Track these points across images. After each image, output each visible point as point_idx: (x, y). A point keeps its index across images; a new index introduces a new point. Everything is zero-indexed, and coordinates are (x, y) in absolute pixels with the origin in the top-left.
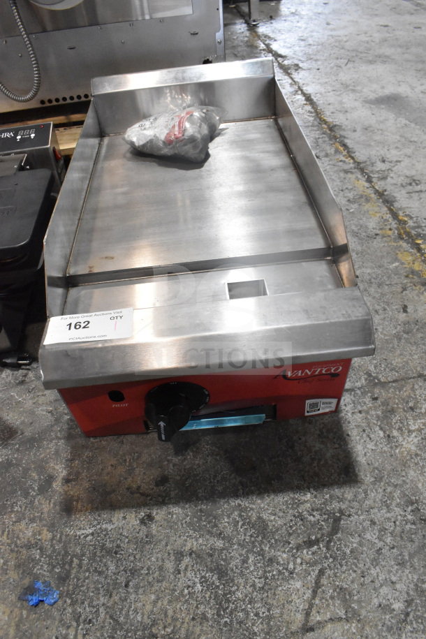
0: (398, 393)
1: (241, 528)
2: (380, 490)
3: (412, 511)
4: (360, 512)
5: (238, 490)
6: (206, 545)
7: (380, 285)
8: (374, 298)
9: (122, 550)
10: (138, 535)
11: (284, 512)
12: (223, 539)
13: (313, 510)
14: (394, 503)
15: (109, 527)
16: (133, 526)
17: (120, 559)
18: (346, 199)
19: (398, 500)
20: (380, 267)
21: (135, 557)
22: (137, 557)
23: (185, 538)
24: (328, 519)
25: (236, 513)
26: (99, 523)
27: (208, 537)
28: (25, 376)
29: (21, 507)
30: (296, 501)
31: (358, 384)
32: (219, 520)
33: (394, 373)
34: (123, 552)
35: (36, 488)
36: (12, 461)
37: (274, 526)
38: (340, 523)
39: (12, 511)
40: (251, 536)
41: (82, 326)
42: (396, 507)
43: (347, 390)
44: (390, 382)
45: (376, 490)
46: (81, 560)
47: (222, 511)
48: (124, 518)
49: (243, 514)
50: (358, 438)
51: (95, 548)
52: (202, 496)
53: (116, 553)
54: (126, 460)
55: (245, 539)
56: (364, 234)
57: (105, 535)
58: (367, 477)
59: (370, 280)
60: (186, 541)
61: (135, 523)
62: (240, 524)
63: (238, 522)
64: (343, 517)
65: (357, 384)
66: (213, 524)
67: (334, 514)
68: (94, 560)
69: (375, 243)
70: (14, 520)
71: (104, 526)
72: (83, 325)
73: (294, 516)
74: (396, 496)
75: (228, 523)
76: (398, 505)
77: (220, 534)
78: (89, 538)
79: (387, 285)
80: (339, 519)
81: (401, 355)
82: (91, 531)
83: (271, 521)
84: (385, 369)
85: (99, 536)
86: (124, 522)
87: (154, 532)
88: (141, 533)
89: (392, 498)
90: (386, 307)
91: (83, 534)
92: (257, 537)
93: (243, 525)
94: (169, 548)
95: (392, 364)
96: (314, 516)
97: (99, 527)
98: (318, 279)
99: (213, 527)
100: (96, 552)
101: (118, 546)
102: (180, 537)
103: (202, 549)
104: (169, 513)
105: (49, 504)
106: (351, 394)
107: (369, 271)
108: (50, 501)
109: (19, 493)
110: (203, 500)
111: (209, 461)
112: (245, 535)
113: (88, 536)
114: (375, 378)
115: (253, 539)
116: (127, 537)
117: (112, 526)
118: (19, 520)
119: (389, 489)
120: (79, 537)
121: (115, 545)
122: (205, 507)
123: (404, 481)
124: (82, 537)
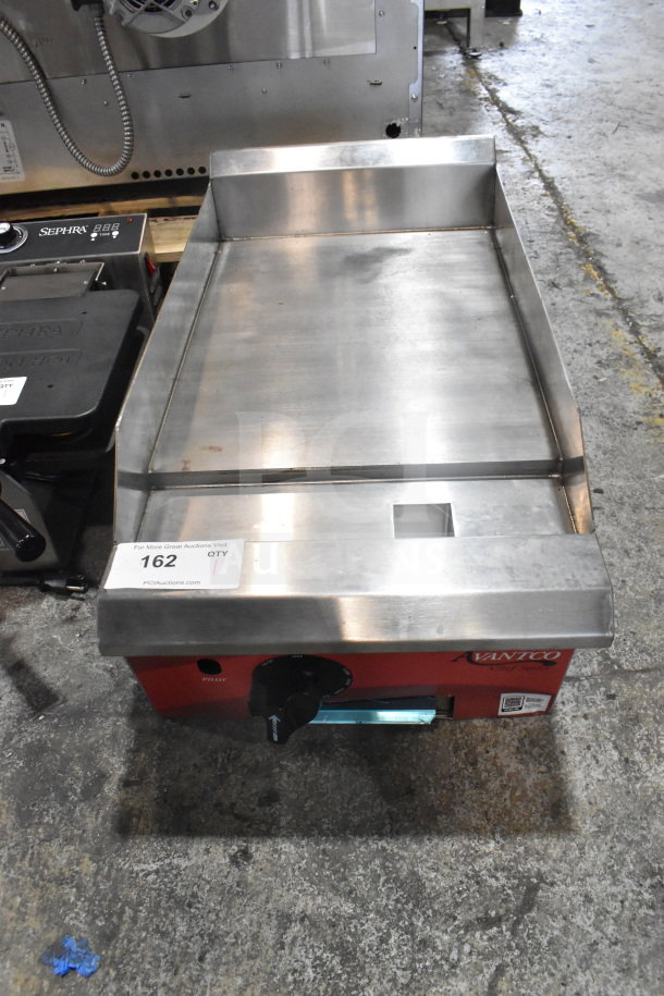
0: (648, 690)
1: (383, 885)
2: (604, 847)
3: (652, 886)
4: (569, 880)
5: (384, 825)
6: (327, 908)
7: (636, 508)
8: (625, 528)
9: (199, 902)
10: (225, 881)
11: (451, 868)
12: (354, 901)
13: (496, 869)
14: (624, 872)
15: (184, 863)
16: (219, 865)
17: (194, 917)
18: (595, 360)
19: (632, 867)
20: (639, 478)
21: (217, 915)
22: (221, 915)
23: (297, 893)
24: (518, 886)
25: (377, 862)
26: (168, 856)
27: (331, 895)
28: (77, 609)
29: (54, 818)
30: (472, 852)
31: (587, 671)
32: (350, 871)
33: (645, 657)
34: (200, 906)
35: (79, 790)
36: (46, 742)
37: (434, 888)
38: (535, 895)
39: (40, 823)
40: (397, 901)
41: (165, 563)
42: (627, 877)
43: (569, 679)
44: (637, 671)
45: (598, 847)
46: (136, 911)
47: (357, 856)
48: (207, 851)
49: (387, 864)
50: (578, 758)
51: (159, 895)
52: (328, 829)
53: (190, 905)
54: (217, 759)
55: (387, 905)
56: (619, 420)
57: (176, 876)
58: (585, 825)
59: (621, 499)
60: (297, 897)
61: (223, 861)
62: (382, 879)
63: (379, 876)
64: (542, 885)
65: (584, 670)
66: (340, 875)
67: (529, 878)
68: (157, 914)
69: (635, 437)
70: (42, 836)
71: (175, 861)
72: (166, 561)
73: (467, 875)
74: (629, 860)
75: (364, 876)
76: (630, 874)
77: (351, 892)
78: (151, 878)
79: (646, 508)
80: (535, 888)
81: (659, 627)
82: (155, 867)
83: (431, 880)
84: (631, 650)
85: (166, 877)
86: (205, 857)
87: (250, 879)
88: (230, 878)
89: (623, 863)
90: (643, 545)
91: (143, 870)
92: (407, 903)
93: (386, 881)
94: (270, 906)
95: (643, 642)
96: (497, 879)
97: (167, 861)
99: (339, 881)
100: (160, 901)
101: (194, 895)
102: (288, 890)
103: (320, 914)
104: (276, 851)
105: (96, 818)
106: (573, 686)
107: (621, 483)
108: (98, 813)
109: (53, 795)
110: (328, 836)
111: (343, 774)
112: (388, 899)
113: (149, 874)
114: (614, 662)
115: (399, 906)
116: (208, 882)
117: (187, 863)
118: (49, 839)
119: (619, 847)
120: (137, 874)
121: (189, 893)
122: (330, 847)
123: (644, 837)
124: (141, 875)
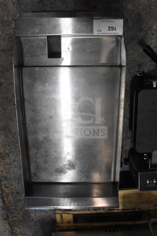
0: (13, 45)
2: (27, 9)
3: (20, 1)
4: (34, 2)
7: (7, 99)
8: (11, 92)
13: (47, 5)
14: (24, 4)
19: (23, 5)
20: (4, 109)
25: (69, 6)
28: (139, 69)
29: (133, 14)
35: (129, 21)
36: (138, 32)
39: (135, 13)
41: (111, 28)
42: (24, 3)
45: (28, 9)
47: (73, 7)
59: (10, 102)
62: (68, 3)
63: (69, 3)
64: (39, 2)
67: (42, 3)
69: (3, 124)
70: (134, 11)
74: (23, 6)
75: (72, 3)
76: (23, 4)
79: (4, 98)
80: (41, 1)
81: (8, 61)
83: (60, 3)
89: (24, 6)
90: (7, 86)
93: (67, 2)
96: (47, 3)
98: (28, 56)
107: (9, 107)
109: (134, 20)
118: (133, 10)
119: (24, 9)
123: (20, 11)
